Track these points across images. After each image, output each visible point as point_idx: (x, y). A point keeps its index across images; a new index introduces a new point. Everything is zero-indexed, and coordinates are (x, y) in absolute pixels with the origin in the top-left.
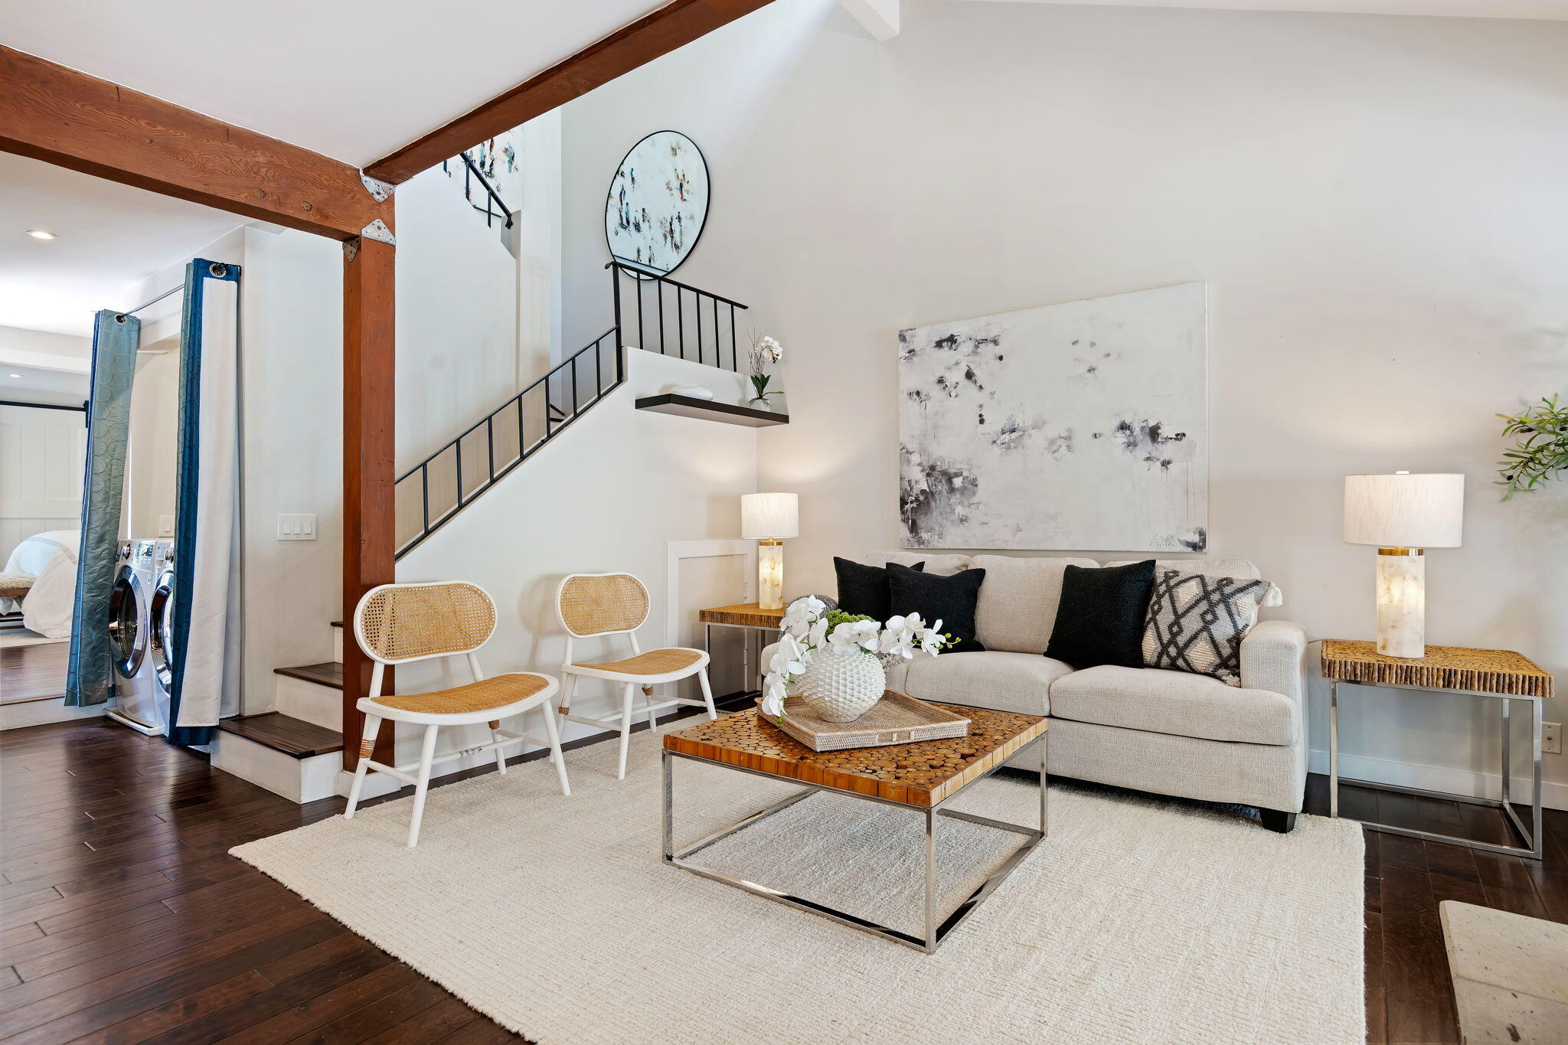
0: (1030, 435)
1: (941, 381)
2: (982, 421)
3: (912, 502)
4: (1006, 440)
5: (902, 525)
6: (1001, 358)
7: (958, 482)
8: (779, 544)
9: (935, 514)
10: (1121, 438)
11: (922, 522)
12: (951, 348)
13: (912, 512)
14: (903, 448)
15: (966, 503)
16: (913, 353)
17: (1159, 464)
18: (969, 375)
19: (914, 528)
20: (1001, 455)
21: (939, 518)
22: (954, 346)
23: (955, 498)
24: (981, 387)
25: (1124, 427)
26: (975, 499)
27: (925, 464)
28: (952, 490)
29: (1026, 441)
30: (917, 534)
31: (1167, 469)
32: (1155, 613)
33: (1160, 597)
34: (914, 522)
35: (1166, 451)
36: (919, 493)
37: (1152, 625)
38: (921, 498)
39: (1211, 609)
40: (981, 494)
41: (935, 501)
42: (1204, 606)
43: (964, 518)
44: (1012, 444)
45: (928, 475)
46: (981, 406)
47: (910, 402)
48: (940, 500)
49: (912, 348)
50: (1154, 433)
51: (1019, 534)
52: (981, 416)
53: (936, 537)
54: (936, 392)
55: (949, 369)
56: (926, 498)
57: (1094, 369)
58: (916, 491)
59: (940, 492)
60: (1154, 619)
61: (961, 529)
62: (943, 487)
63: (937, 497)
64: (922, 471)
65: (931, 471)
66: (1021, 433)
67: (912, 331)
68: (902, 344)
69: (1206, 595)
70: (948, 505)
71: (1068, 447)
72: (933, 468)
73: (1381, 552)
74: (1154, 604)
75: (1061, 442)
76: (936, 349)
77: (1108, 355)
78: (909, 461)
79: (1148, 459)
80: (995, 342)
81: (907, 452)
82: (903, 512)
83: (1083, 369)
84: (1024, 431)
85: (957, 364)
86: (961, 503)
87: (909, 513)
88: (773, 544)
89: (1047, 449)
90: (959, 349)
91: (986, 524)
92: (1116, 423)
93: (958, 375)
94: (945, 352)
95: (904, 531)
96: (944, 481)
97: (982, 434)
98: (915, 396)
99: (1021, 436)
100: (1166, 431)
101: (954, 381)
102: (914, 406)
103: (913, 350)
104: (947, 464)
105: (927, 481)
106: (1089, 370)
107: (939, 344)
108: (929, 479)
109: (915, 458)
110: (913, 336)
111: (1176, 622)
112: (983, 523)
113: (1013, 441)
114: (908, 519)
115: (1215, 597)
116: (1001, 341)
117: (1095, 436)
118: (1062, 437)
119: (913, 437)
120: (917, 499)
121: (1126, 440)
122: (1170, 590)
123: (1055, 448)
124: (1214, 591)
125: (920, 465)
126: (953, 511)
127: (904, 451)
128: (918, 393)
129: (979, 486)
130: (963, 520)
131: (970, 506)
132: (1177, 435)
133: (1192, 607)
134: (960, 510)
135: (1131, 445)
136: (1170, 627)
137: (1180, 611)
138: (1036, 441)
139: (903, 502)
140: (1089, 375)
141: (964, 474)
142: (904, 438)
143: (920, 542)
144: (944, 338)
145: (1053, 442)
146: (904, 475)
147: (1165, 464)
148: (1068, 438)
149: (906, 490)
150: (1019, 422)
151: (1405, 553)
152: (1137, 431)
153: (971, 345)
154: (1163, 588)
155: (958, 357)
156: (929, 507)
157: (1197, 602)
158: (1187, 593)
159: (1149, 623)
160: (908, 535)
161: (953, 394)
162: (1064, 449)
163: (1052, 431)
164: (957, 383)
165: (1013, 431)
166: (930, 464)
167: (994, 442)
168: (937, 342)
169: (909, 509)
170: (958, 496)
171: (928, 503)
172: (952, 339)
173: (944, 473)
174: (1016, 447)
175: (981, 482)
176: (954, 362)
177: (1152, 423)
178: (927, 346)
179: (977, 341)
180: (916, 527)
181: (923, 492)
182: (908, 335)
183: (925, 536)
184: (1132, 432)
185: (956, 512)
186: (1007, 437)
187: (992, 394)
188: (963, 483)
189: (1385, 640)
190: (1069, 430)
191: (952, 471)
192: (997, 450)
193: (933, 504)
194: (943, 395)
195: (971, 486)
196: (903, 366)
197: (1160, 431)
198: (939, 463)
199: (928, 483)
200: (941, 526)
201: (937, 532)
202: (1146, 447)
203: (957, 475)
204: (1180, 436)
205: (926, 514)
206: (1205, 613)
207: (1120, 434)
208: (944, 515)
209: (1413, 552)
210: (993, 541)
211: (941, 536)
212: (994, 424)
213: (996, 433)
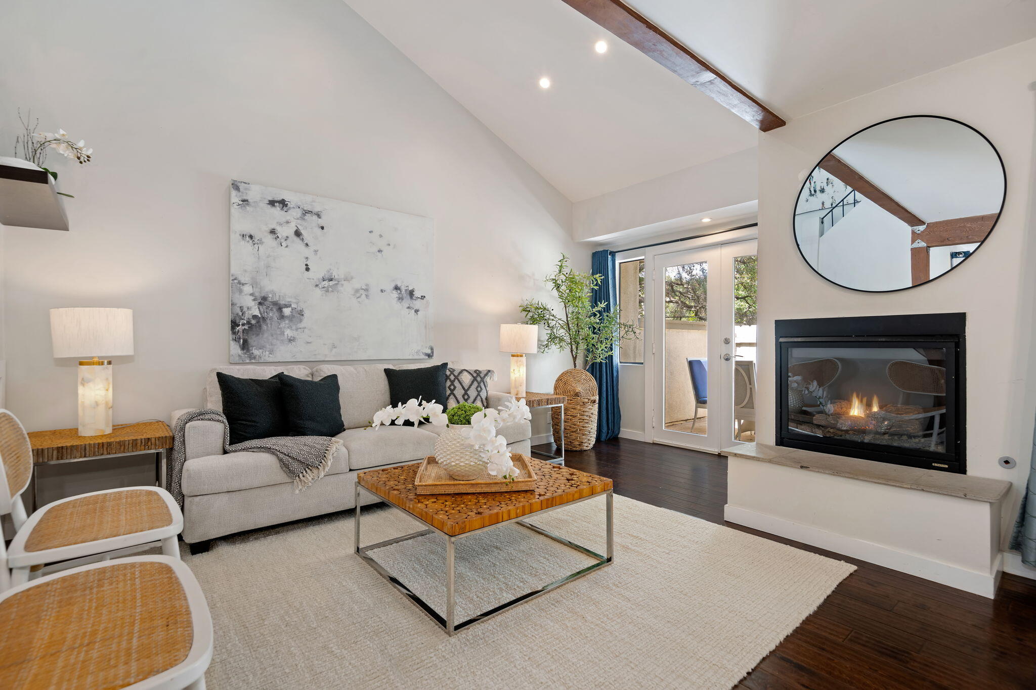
0: (342, 285)
1: (273, 232)
2: (307, 269)
3: (243, 325)
4: (326, 286)
5: (232, 343)
6: (322, 228)
7: (287, 311)
8: (109, 363)
9: (266, 335)
10: (395, 294)
11: (253, 340)
12: (282, 209)
13: (243, 332)
14: (235, 279)
15: (294, 327)
16: (246, 202)
17: (413, 311)
18: (298, 234)
19: (245, 346)
20: (322, 296)
21: (270, 338)
22: (285, 209)
23: (284, 324)
24: (307, 245)
25: (397, 288)
26: (301, 325)
27: (257, 294)
28: (282, 317)
29: (340, 288)
30: (248, 350)
31: (417, 313)
32: (452, 391)
33: (452, 382)
34: (245, 341)
35: (417, 304)
36: (251, 317)
37: (452, 396)
38: (253, 322)
39: (479, 386)
40: (306, 322)
41: (267, 325)
42: (475, 384)
43: (292, 339)
44: (330, 289)
45: (260, 304)
46: (307, 258)
47: (243, 243)
48: (271, 324)
49: (245, 198)
50: (411, 293)
51: (334, 350)
52: (307, 265)
53: (267, 353)
54: (269, 240)
55: (280, 224)
56: (258, 322)
57: (381, 251)
58: (248, 315)
59: (271, 318)
60: (452, 393)
61: (290, 346)
62: (273, 314)
63: (268, 321)
64: (254, 300)
65: (262, 301)
66: (337, 282)
67: (246, 185)
68: (234, 193)
69: (475, 379)
70: (278, 328)
71: (366, 295)
72: (265, 299)
73: (513, 356)
74: (450, 386)
75: (362, 292)
76: (269, 206)
77: (389, 245)
78: (241, 291)
79: (408, 308)
80: (319, 216)
81: (239, 283)
82: (234, 333)
83: (376, 249)
84: (339, 282)
85: (288, 222)
86: (289, 327)
87: (241, 334)
88: (102, 364)
89: (354, 295)
90: (290, 212)
91: (310, 343)
92: (393, 285)
93: (289, 231)
94: (277, 211)
95: (235, 349)
96: (275, 310)
97: (308, 279)
98: (248, 239)
99: (336, 284)
100: (417, 294)
101: (285, 235)
102: (247, 246)
103: (247, 201)
104: (277, 297)
105: (259, 308)
106: (379, 251)
107: (272, 203)
108: (261, 307)
109: (248, 289)
110: (246, 189)
111: (466, 393)
112: (308, 343)
113: (331, 287)
114: (240, 338)
115: (479, 379)
116: (322, 215)
117: (382, 291)
118: (363, 289)
119: (245, 271)
120: (249, 323)
121: (398, 296)
122: (456, 377)
123: (358, 295)
124: (477, 376)
125: (252, 295)
126: (283, 333)
127: (235, 281)
128: (251, 237)
129: (304, 315)
130: (291, 340)
131: (297, 330)
132: (422, 296)
133: (471, 385)
134: (288, 333)
135: (400, 299)
136: (463, 396)
137: (466, 388)
138: (347, 289)
139: (234, 324)
140: (378, 253)
141: (293, 306)
142: (235, 270)
143: (252, 357)
144: (276, 199)
145: (357, 291)
146: (235, 301)
147: (417, 311)
148: (366, 290)
149: (237, 314)
150: (335, 274)
151: (521, 356)
152: (403, 291)
153: (298, 213)
154: (452, 377)
155: (288, 218)
156: (260, 329)
157: (473, 382)
158: (466, 379)
159: (449, 396)
160: (240, 352)
161: (284, 244)
162: (364, 296)
163: (357, 284)
164: (287, 237)
165: (331, 280)
166: (263, 295)
167: (317, 286)
168: (269, 201)
169: (241, 330)
170: (287, 322)
171: (260, 326)
172: (283, 203)
173: (275, 304)
174: (333, 291)
175: (307, 313)
176: (284, 220)
177: (410, 288)
178: (261, 201)
179: (305, 211)
180: (248, 345)
181: (255, 317)
182: (242, 186)
183: (256, 352)
184: (401, 292)
185: (286, 334)
186: (326, 283)
187: (316, 251)
188: (291, 312)
189: (518, 391)
190: (367, 285)
191: (282, 302)
192: (318, 292)
193: (264, 327)
194: (274, 243)
195: (299, 315)
196: (235, 210)
197: (414, 293)
198: (270, 295)
199: (259, 310)
200: (272, 345)
201: (268, 349)
202: (407, 302)
203: (287, 306)
204: (423, 297)
205: (258, 335)
206: (477, 387)
207: (394, 292)
208: (275, 336)
209: (524, 355)
210: (315, 355)
211: (271, 352)
212: (317, 272)
213: (319, 279)
